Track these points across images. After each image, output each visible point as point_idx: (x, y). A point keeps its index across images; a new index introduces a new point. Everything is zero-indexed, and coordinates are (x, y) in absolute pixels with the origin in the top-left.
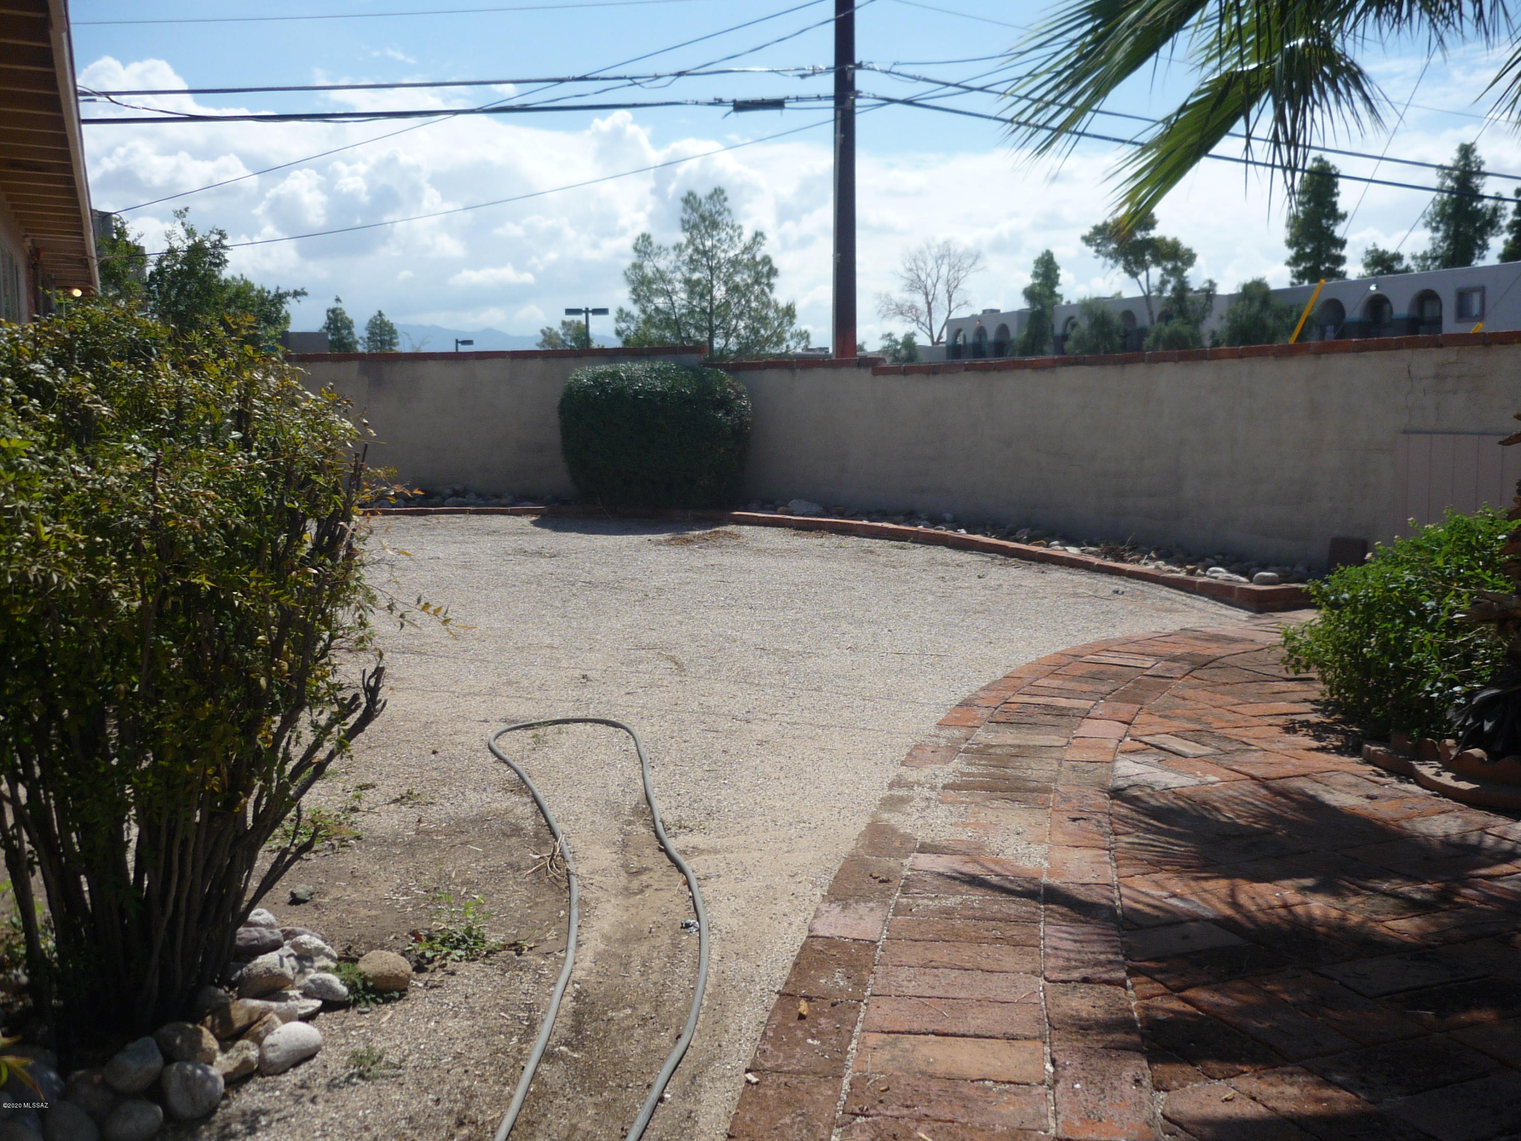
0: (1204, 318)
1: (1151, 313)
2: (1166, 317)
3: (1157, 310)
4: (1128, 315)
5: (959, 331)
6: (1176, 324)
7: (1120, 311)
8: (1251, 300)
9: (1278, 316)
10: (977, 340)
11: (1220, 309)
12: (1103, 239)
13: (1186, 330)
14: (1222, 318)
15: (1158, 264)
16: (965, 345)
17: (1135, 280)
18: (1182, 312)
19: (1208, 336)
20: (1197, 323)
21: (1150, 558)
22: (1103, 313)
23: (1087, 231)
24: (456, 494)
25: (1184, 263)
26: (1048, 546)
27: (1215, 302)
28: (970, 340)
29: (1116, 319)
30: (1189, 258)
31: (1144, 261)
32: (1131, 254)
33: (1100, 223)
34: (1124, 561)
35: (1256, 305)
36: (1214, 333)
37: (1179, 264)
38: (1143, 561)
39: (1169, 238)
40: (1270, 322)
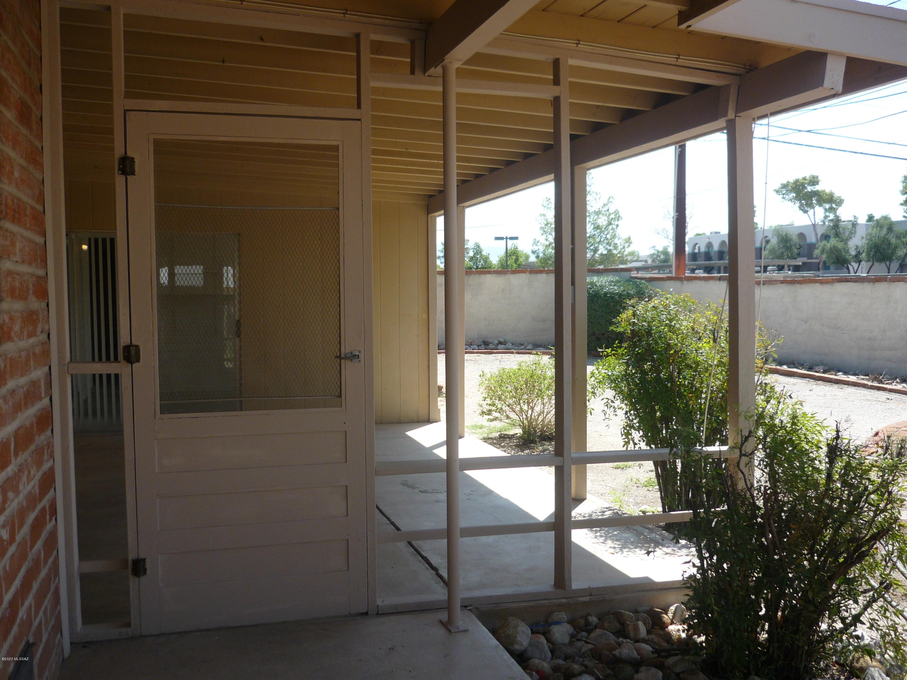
0: (851, 238)
1: (816, 235)
2: (826, 237)
3: (820, 232)
4: (802, 236)
5: (697, 244)
6: (833, 242)
7: (797, 232)
8: (881, 227)
9: (898, 237)
10: (707, 250)
11: (861, 232)
12: (787, 191)
13: (840, 245)
14: (863, 238)
15: (820, 205)
16: (699, 253)
17: (806, 215)
18: (837, 235)
19: (853, 249)
20: (845, 241)
21: (897, 382)
22: (786, 234)
23: (778, 186)
24: (500, 343)
25: (836, 205)
26: (836, 375)
27: (858, 228)
28: (703, 250)
29: (795, 238)
30: (840, 202)
31: (812, 203)
32: (804, 200)
33: (785, 182)
34: (883, 384)
35: (885, 231)
36: (857, 247)
37: (834, 206)
38: (894, 384)
39: (828, 191)
40: (893, 241)
